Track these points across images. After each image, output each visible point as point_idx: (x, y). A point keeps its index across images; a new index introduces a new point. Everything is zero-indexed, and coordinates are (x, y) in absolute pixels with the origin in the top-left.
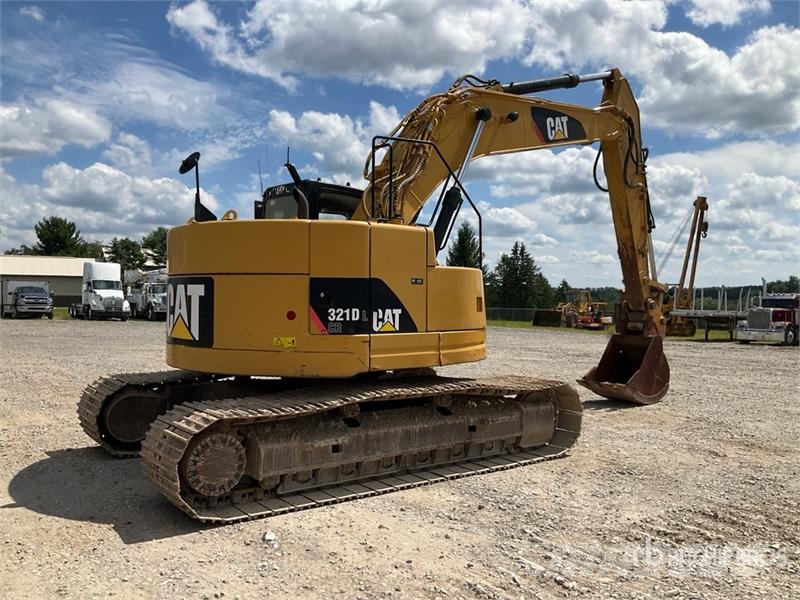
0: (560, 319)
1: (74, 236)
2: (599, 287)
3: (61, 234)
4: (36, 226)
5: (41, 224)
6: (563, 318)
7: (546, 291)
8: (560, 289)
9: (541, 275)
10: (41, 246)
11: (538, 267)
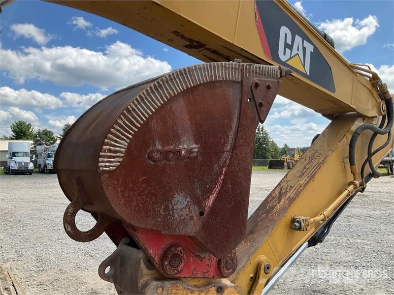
0: (283, 164)
1: (31, 130)
2: (304, 147)
3: (24, 129)
4: (11, 126)
5: (13, 125)
6: (286, 164)
7: (275, 149)
8: (283, 148)
9: (273, 142)
10: (14, 136)
11: (271, 137)
